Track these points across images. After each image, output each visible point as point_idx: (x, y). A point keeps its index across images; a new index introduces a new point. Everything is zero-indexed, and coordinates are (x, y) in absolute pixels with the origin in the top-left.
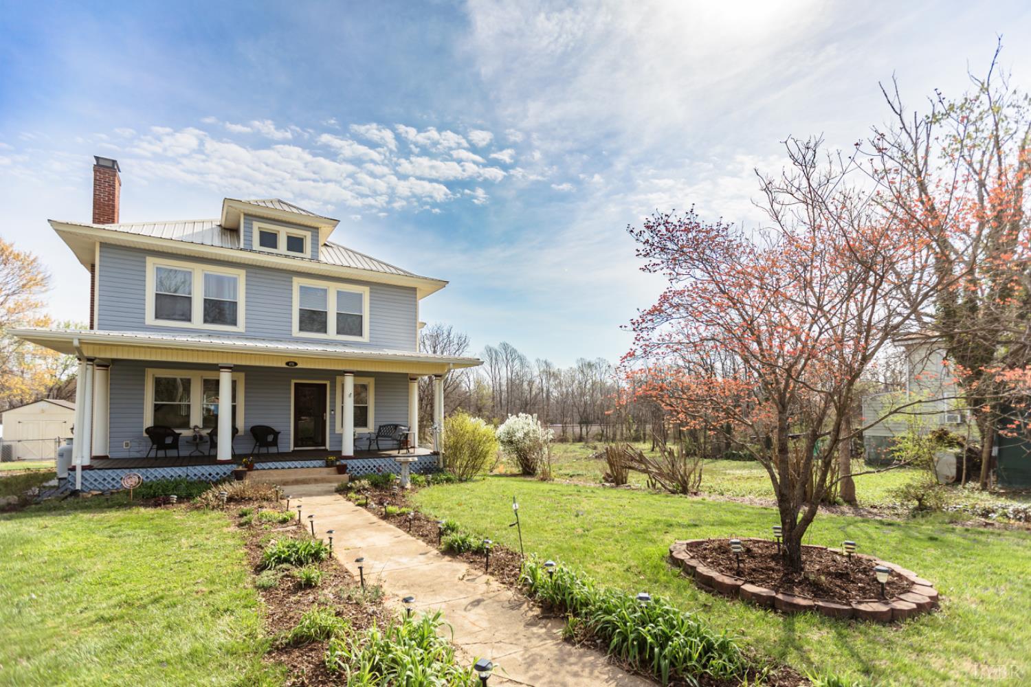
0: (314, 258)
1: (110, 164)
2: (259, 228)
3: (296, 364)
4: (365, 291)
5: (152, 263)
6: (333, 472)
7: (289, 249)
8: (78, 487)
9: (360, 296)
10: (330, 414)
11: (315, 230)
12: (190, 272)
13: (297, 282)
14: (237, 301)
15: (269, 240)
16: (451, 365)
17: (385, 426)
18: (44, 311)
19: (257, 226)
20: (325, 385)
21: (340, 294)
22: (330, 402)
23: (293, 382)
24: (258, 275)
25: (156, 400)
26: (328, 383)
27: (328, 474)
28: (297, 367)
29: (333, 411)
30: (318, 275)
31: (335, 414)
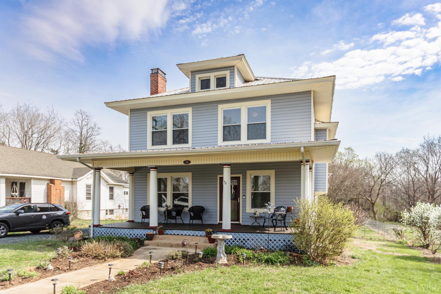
5: (149, 115)
8: (91, 235)
9: (264, 108)
10: (242, 198)
11: (232, 68)
12: (166, 116)
13: (222, 107)
19: (197, 77)
20: (239, 177)
21: (250, 109)
23: (219, 176)
24: (199, 109)
25: (158, 191)
26: (241, 176)
28: (190, 164)
29: (244, 196)
30: (234, 99)
31: (245, 198)
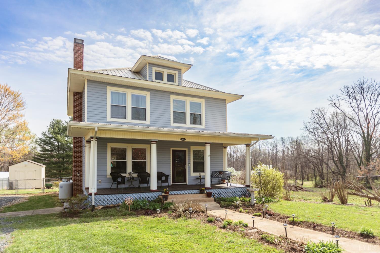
0: (180, 85)
1: (81, 42)
2: (155, 70)
3: (185, 139)
4: (202, 101)
5: (110, 89)
6: (204, 196)
7: (168, 81)
8: (93, 204)
9: (200, 104)
10: (188, 166)
11: (179, 70)
12: (126, 94)
13: (173, 97)
14: (146, 108)
15: (159, 76)
16: (259, 139)
17: (215, 172)
18: (23, 119)
19: (154, 69)
21: (191, 103)
22: (188, 159)
23: (171, 149)
24: (155, 95)
26: (187, 149)
27: (203, 197)
28: (185, 141)
29: (189, 164)
30: (181, 94)
31: (190, 166)
